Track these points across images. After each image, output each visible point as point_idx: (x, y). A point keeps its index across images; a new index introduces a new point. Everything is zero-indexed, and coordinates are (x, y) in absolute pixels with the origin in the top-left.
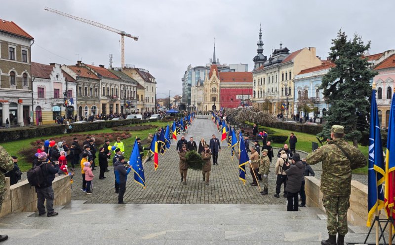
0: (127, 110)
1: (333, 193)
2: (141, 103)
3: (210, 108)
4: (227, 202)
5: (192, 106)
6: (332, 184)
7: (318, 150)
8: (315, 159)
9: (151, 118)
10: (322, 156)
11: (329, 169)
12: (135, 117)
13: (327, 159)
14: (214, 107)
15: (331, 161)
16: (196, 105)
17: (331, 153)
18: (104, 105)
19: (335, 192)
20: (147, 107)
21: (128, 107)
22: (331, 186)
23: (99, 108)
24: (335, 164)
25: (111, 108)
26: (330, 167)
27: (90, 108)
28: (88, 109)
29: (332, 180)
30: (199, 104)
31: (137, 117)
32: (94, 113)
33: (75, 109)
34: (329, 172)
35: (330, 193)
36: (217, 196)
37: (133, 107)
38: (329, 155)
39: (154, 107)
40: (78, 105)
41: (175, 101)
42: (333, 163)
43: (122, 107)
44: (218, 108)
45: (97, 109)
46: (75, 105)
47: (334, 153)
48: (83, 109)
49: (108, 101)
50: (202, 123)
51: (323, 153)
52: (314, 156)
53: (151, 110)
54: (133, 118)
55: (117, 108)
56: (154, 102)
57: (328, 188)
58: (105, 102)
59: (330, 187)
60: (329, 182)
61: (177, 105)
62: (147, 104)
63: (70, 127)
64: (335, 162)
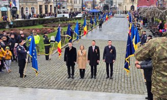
0: (58, 10)
1: (162, 95)
2: (70, 4)
3: (129, 9)
4: (110, 91)
5: (113, 6)
6: (161, 84)
7: (146, 44)
8: (142, 55)
9: (77, 16)
10: (149, 51)
11: (158, 67)
12: (64, 16)
13: (154, 55)
14: (133, 7)
15: (159, 58)
16: (117, 6)
17: (160, 48)
18: (41, 6)
19: (164, 94)
20: (75, 7)
21: (59, 8)
22: (160, 86)
23: (37, 8)
24: (163, 62)
25: (46, 9)
26: (158, 64)
27: (29, 8)
28: (28, 9)
29: (160, 80)
30: (120, 5)
31: (65, 16)
32: (33, 12)
33: (18, 9)
34: (158, 70)
35: (159, 94)
36: (104, 84)
37: (64, 8)
38: (157, 50)
39: (81, 7)
40: (20, 6)
41: (100, 3)
42: (161, 60)
43: (55, 7)
44: (136, 9)
45: (35, 10)
46: (18, 6)
47: (163, 48)
48: (25, 10)
49: (44, 3)
50: (118, 21)
51: (151, 48)
52: (141, 51)
53: (78, 10)
54: (62, 16)
55: (51, 9)
56: (81, 3)
57: (157, 88)
58: (41, 4)
59: (159, 88)
60: (158, 82)
61: (101, 6)
62: (75, 5)
63: (11, 23)
64: (164, 59)
